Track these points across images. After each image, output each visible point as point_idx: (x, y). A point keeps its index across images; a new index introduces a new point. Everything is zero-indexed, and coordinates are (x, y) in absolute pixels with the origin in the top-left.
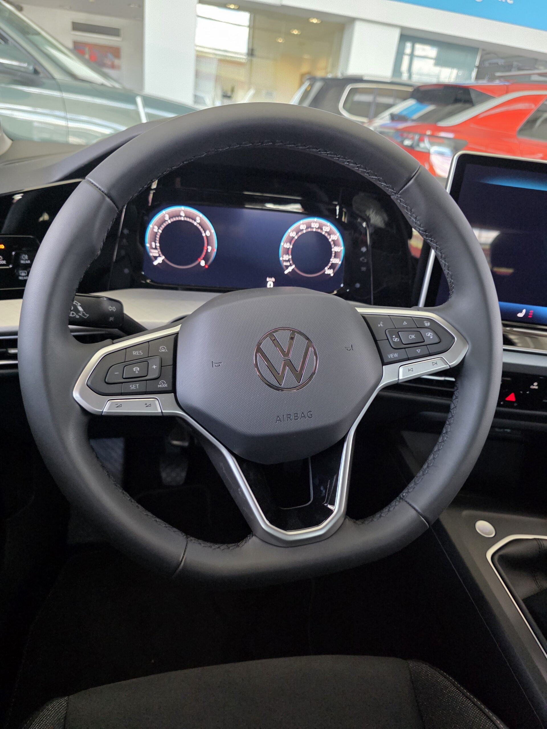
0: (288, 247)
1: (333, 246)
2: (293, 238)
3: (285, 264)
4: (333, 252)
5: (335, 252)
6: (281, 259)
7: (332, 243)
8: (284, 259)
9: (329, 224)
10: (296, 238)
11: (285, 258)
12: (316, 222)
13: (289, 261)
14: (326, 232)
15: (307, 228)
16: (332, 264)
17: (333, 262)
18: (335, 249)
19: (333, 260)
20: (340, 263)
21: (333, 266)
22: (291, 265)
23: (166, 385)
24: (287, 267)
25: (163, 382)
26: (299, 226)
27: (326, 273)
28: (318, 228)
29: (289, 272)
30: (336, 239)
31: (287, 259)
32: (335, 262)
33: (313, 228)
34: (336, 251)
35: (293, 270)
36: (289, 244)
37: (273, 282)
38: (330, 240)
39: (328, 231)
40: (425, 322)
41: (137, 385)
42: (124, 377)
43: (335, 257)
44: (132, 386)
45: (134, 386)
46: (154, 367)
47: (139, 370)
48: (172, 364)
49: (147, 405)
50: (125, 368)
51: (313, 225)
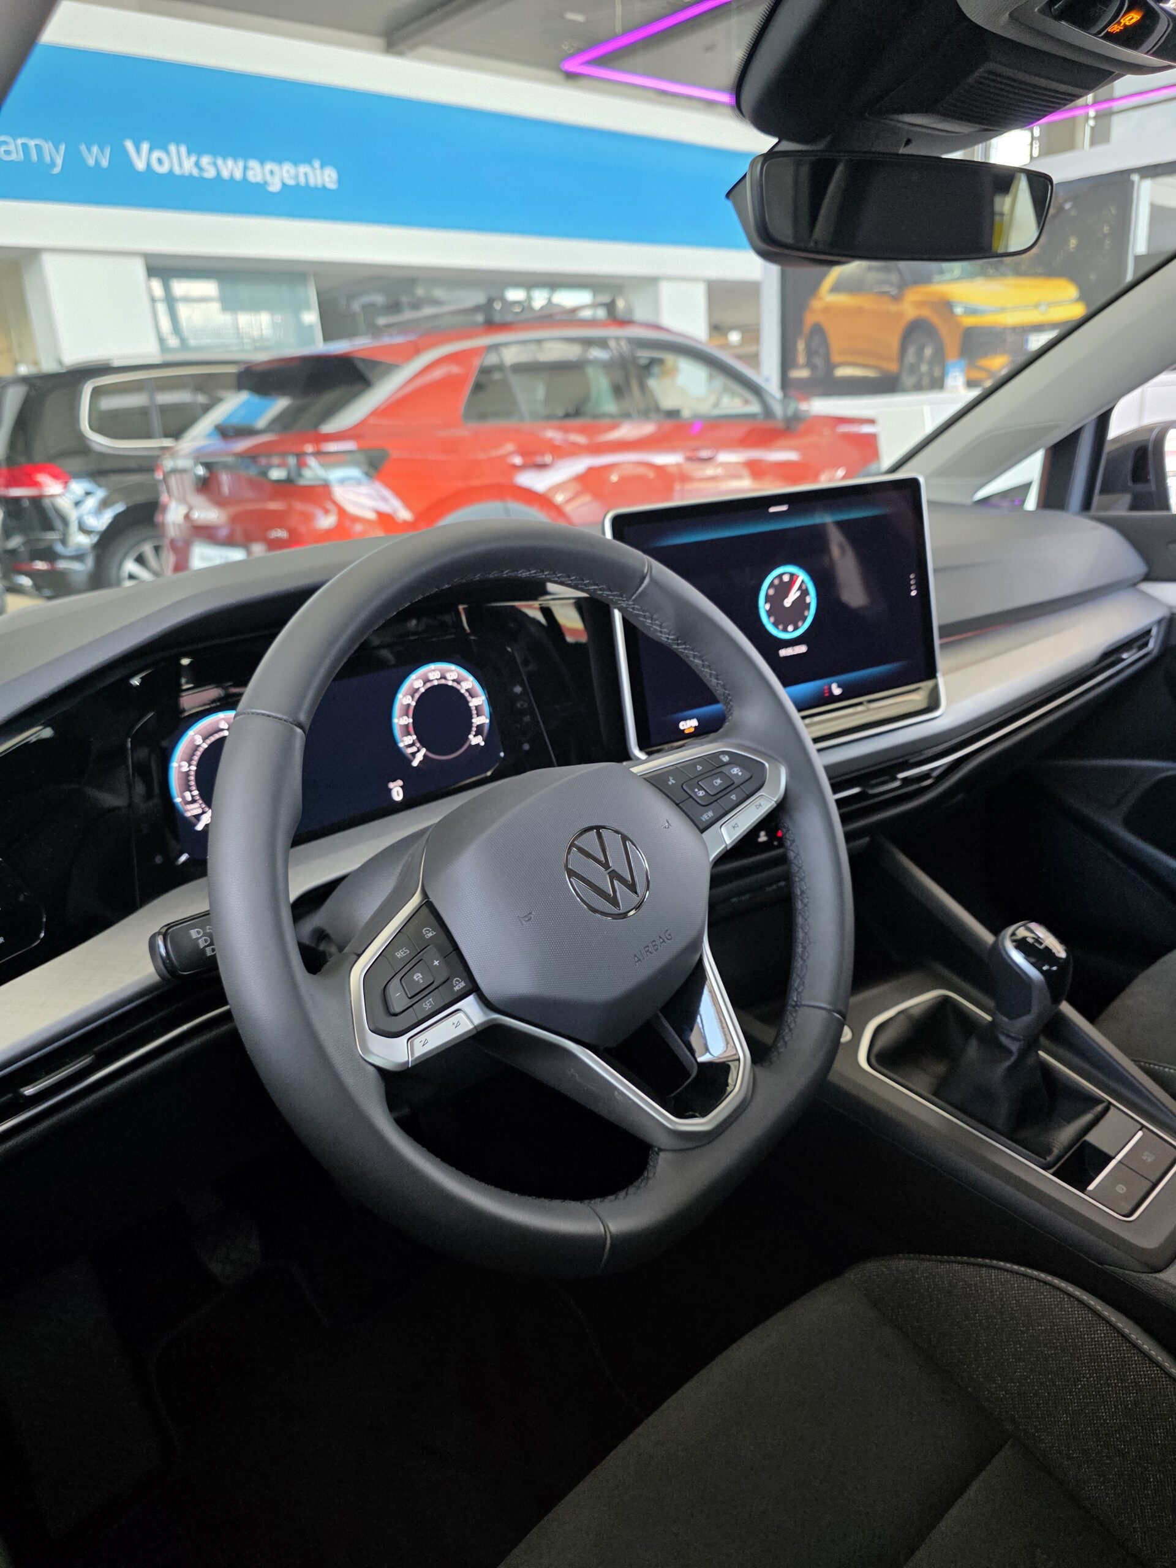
0: (406, 723)
1: (469, 699)
2: (409, 705)
3: (410, 750)
4: (473, 708)
5: (477, 707)
6: (401, 745)
7: (467, 695)
8: (406, 744)
9: (453, 667)
10: (414, 704)
11: (405, 741)
12: (434, 670)
13: (413, 744)
14: (454, 681)
15: (425, 683)
16: (478, 727)
17: (478, 723)
18: (473, 703)
19: (477, 721)
20: (487, 721)
21: (479, 730)
22: (419, 751)
23: (463, 984)
24: (414, 754)
25: (457, 981)
26: (412, 685)
27: (473, 743)
28: (441, 678)
29: (421, 762)
30: (470, 687)
31: (411, 742)
32: (481, 723)
33: (433, 680)
34: (477, 704)
35: (425, 756)
36: (406, 718)
37: (401, 787)
38: (463, 691)
39: (456, 677)
40: (721, 757)
41: (431, 1000)
42: (409, 996)
43: (478, 715)
44: (426, 1005)
45: (428, 1003)
46: (436, 963)
47: (421, 977)
48: (452, 949)
49: (455, 1024)
50: (402, 981)
51: (431, 676)
